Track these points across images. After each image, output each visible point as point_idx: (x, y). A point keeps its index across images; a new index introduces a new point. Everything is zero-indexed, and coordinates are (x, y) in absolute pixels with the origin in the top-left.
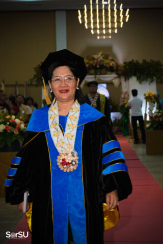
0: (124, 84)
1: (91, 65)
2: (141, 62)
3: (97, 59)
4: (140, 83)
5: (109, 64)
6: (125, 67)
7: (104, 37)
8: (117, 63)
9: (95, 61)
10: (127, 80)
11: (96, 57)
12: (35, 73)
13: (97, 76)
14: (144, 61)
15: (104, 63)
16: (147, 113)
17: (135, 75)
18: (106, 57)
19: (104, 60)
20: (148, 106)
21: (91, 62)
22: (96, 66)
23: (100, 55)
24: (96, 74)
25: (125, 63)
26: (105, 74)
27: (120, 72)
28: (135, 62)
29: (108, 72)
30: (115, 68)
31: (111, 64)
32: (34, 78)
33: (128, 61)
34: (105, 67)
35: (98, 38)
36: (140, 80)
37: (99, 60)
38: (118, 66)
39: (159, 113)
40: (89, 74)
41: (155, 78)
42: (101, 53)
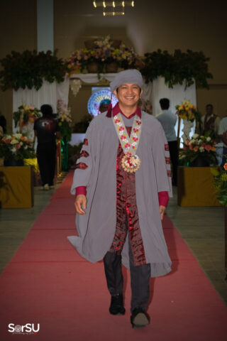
1: (92, 57)
3: (102, 48)
4: (171, 86)
6: (146, 61)
7: (114, 14)
8: (133, 55)
9: (99, 50)
10: (150, 83)
11: (99, 43)
13: (102, 75)
14: (178, 52)
15: (114, 53)
16: (180, 136)
17: (162, 74)
18: (117, 44)
19: (113, 49)
20: (182, 127)
21: (92, 52)
22: (101, 59)
23: (106, 41)
24: (99, 71)
25: (146, 55)
26: (116, 72)
28: (162, 53)
29: (119, 69)
30: (130, 63)
31: (124, 56)
33: (151, 51)
34: (115, 61)
35: (104, 14)
36: (171, 83)
37: (105, 49)
38: (135, 59)
39: (199, 138)
40: (89, 72)
41: (193, 80)
42: (108, 37)
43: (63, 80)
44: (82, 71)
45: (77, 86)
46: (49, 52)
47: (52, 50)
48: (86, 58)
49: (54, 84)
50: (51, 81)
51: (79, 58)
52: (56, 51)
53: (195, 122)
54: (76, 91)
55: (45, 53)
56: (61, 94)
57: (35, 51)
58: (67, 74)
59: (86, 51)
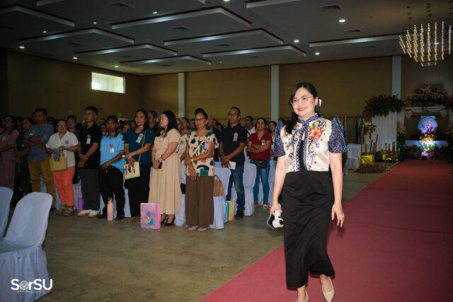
0: (451, 115)
1: (419, 98)
5: (436, 96)
8: (445, 96)
9: (423, 94)
11: (423, 90)
12: (366, 106)
13: (424, 107)
15: (432, 95)
18: (434, 90)
19: (432, 93)
21: (419, 95)
22: (424, 98)
23: (428, 88)
24: (423, 105)
26: (433, 106)
27: (448, 104)
29: (436, 104)
30: (443, 101)
31: (439, 97)
34: (433, 100)
37: (427, 93)
40: (417, 106)
43: (401, 111)
44: (412, 106)
45: (409, 114)
46: (394, 96)
48: (415, 98)
49: (395, 113)
50: (393, 111)
51: (411, 98)
54: (409, 117)
55: (392, 96)
56: (400, 119)
57: (385, 96)
58: (403, 108)
59: (415, 94)
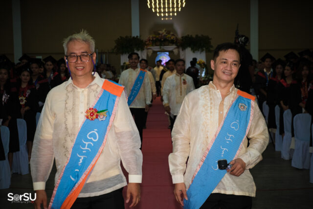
0: (182, 53)
1: (157, 39)
2: (194, 36)
3: (162, 34)
4: (194, 52)
5: (170, 38)
7: (167, 19)
8: (176, 38)
9: (160, 35)
10: (184, 50)
11: (161, 32)
12: (116, 44)
13: (162, 47)
14: (197, 36)
15: (167, 37)
17: (189, 46)
18: (168, 33)
19: (167, 35)
21: (157, 36)
22: (161, 39)
23: (164, 31)
24: (161, 45)
25: (182, 37)
26: (168, 45)
27: (179, 44)
28: (190, 36)
29: (170, 44)
30: (175, 41)
31: (172, 38)
32: (115, 48)
33: (184, 36)
34: (168, 40)
35: (162, 19)
36: (194, 50)
37: (163, 35)
38: (177, 39)
39: (206, 78)
40: (156, 45)
41: (204, 49)
42: (165, 29)
43: (144, 49)
44: (152, 45)
45: (150, 52)
46: (137, 36)
47: (139, 36)
48: (154, 39)
49: (140, 52)
51: (151, 39)
52: (140, 36)
53: (204, 69)
54: (150, 54)
55: (135, 37)
56: (143, 56)
57: (131, 36)
58: (146, 47)
59: (154, 36)
